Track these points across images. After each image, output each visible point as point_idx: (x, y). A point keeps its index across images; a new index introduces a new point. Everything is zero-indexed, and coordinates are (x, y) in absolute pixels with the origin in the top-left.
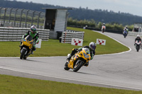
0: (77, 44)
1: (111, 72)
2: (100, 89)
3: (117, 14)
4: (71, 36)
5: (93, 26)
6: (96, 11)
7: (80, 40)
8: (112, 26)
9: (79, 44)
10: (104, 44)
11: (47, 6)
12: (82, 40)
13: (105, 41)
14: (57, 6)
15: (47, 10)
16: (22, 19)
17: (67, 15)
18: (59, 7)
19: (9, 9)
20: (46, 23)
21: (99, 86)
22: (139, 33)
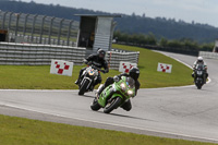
1: (179, 114)
2: (162, 140)
3: (189, 25)
4: (118, 59)
5: (153, 42)
6: (158, 19)
8: (182, 43)
10: (169, 71)
11: (82, 11)
13: (170, 66)
14: (98, 12)
15: (82, 18)
16: (43, 31)
17: (112, 25)
18: (101, 13)
19: (23, 15)
20: (80, 37)
21: (161, 136)
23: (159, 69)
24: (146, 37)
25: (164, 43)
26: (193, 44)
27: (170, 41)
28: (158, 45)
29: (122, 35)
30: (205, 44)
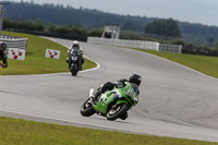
0: (16, 57)
3: (77, 11)
5: (41, 28)
6: (46, 6)
7: (21, 51)
8: (70, 29)
9: (19, 58)
12: (23, 51)
13: (58, 52)
22: (112, 39)
23: (48, 55)
24: (34, 23)
25: (52, 29)
26: (81, 29)
27: (58, 27)
28: (46, 30)
29: (11, 21)
30: (94, 30)
